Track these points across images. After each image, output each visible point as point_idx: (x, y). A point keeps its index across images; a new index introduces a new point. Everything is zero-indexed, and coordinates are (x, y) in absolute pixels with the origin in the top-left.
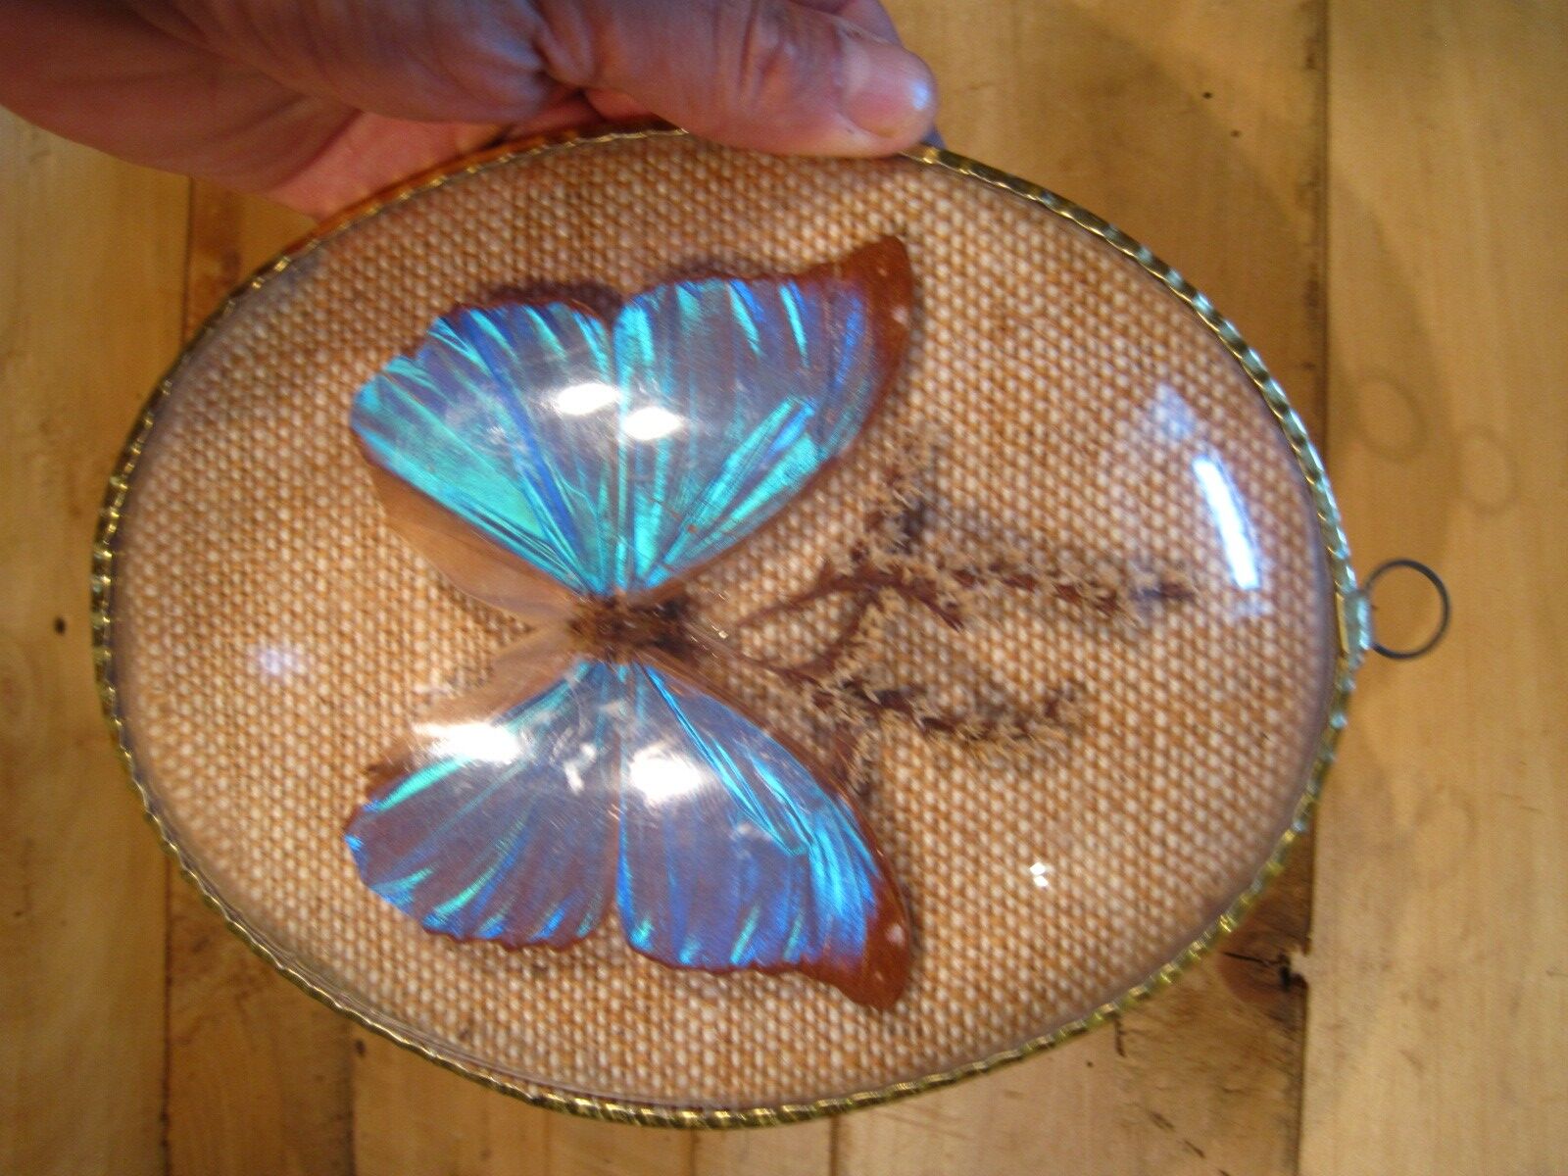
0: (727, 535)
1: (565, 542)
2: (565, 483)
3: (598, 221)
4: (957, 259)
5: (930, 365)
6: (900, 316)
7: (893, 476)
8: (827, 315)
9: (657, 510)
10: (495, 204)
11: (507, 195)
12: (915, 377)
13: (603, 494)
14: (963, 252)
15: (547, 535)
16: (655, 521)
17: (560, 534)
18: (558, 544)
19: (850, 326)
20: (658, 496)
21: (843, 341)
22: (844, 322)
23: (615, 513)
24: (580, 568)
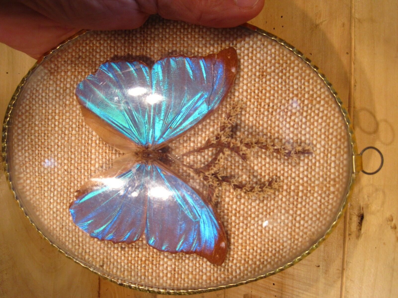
0: (181, 130)
1: (135, 130)
2: (135, 113)
3: (149, 39)
4: (250, 55)
5: (241, 84)
6: (233, 70)
7: (229, 116)
8: (213, 69)
9: (161, 122)
12: (237, 88)
13: (146, 116)
14: (252, 53)
15: (130, 128)
16: (161, 125)
17: (133, 127)
18: (133, 130)
19: (219, 72)
20: (162, 118)
21: (217, 76)
22: (218, 71)
23: (149, 122)
24: (138, 137)
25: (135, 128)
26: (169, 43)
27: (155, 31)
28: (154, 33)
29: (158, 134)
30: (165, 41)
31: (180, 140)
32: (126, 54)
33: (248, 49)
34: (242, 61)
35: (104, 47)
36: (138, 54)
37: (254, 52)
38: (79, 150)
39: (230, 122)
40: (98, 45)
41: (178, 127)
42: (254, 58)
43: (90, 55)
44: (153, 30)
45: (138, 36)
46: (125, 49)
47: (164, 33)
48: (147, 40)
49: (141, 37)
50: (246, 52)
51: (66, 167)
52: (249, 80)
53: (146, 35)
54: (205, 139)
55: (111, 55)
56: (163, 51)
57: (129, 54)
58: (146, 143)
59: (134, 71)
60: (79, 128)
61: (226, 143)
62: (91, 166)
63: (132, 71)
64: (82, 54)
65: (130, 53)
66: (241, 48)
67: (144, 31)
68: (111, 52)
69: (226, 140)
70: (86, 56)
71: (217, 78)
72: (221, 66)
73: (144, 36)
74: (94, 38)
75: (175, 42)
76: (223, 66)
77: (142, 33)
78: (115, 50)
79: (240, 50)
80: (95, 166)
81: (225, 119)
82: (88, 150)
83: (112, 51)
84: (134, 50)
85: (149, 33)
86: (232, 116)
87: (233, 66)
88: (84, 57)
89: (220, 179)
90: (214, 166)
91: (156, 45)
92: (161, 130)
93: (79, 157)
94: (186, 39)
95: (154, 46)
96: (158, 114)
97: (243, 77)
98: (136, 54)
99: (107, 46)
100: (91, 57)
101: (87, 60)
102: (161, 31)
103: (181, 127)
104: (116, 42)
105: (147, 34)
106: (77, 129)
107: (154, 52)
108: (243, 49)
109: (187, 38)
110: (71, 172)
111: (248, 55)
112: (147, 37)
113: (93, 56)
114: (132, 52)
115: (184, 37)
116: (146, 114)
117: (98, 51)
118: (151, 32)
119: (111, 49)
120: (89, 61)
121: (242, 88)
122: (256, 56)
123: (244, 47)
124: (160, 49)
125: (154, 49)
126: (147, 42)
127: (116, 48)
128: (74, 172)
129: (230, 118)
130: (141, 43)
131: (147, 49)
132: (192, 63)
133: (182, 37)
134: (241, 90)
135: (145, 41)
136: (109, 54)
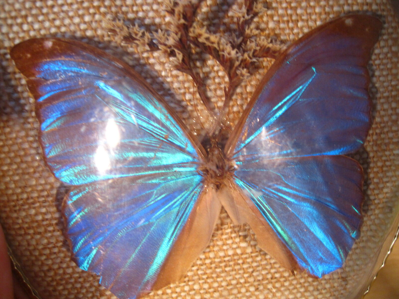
0: (167, 118)
1: (179, 197)
2: (151, 200)
3: (25, 196)
4: (19, 21)
5: (72, 28)
6: (49, 44)
7: (129, 38)
8: (53, 81)
9: (159, 155)
10: (25, 243)
11: (20, 238)
12: (78, 34)
13: (154, 181)
14: (15, 18)
15: (177, 206)
16: (165, 155)
17: (175, 200)
18: (180, 200)
19: (57, 69)
20: (152, 154)
21: (65, 72)
22: (56, 72)
23: (162, 174)
24: (191, 189)
25: (175, 197)
26: (26, 162)
27: (10, 188)
28: (13, 189)
29: (180, 157)
30: (23, 169)
31: (184, 119)
32: (57, 228)
33: (11, 26)
34: (32, 33)
35: (53, 264)
36: (54, 209)
37: (13, 14)
38: (223, 275)
39: (140, 34)
40: (52, 273)
41: (163, 125)
42: (23, 13)
43: (71, 283)
44: (10, 192)
45: (24, 214)
46: (50, 231)
47: (11, 173)
48: (28, 199)
49: (24, 210)
50: (15, 28)
51: (252, 289)
52: (62, 15)
53: (21, 202)
54: (177, 76)
55: (63, 252)
56: (40, 169)
57: (57, 224)
58: (199, 174)
59: (81, 214)
60: (189, 281)
61: (179, 34)
62: (246, 253)
63: (81, 217)
64: (72, 294)
65: (54, 222)
66: (10, 39)
67: (15, 206)
68: (60, 252)
69: (173, 35)
70: (74, 288)
71: (67, 70)
72: (46, 67)
73: (22, 205)
74: (43, 280)
75: (22, 153)
76: (46, 63)
77: (17, 208)
78: (54, 247)
79: (14, 39)
80: (245, 248)
81: (137, 45)
82: (220, 262)
83: (56, 250)
84: (49, 216)
85: (15, 198)
86: (130, 33)
87: (43, 47)
88: (76, 291)
89: (241, 39)
90: (223, 51)
91: (34, 183)
92: (174, 153)
93: (234, 273)
94: (14, 135)
95: (36, 185)
96: (147, 162)
97: (58, 27)
98: (54, 213)
99: (52, 259)
100: (73, 280)
101: (79, 286)
102: (8, 179)
103: (163, 120)
104: (41, 247)
105: (17, 200)
106: (190, 283)
107: (46, 183)
108: (11, 36)
109: (10, 133)
110: (259, 281)
111: (21, 25)
112: (22, 199)
113: (71, 278)
114: (52, 219)
115: (11, 139)
116: (150, 182)
117: (61, 271)
118: (13, 194)
119: (55, 253)
120: (80, 282)
121: (78, 25)
122: (20, 10)
123: (7, 34)
124: (37, 175)
125: (41, 185)
126: (32, 198)
127: (50, 246)
128: (258, 276)
129: (134, 36)
130: (34, 208)
131: (43, 196)
132: (49, 118)
133: (10, 142)
134: (83, 27)
135: (31, 201)
136: (62, 255)
